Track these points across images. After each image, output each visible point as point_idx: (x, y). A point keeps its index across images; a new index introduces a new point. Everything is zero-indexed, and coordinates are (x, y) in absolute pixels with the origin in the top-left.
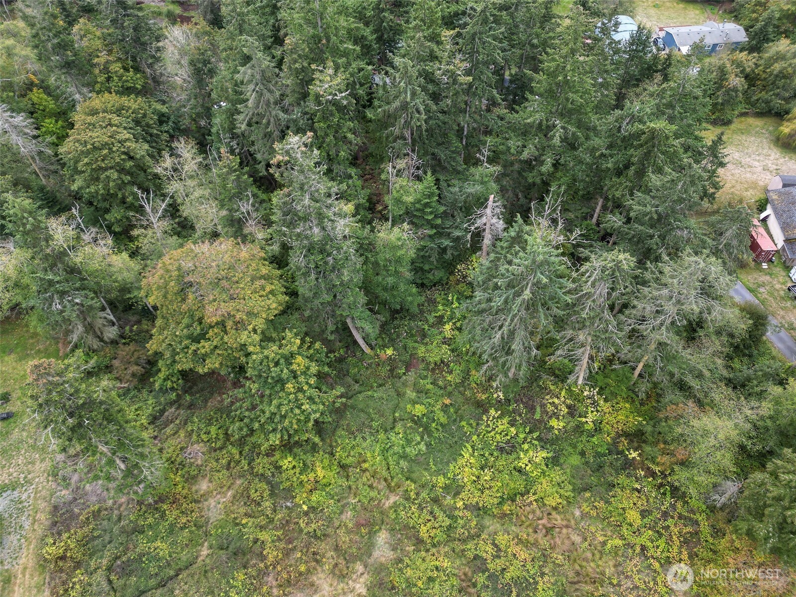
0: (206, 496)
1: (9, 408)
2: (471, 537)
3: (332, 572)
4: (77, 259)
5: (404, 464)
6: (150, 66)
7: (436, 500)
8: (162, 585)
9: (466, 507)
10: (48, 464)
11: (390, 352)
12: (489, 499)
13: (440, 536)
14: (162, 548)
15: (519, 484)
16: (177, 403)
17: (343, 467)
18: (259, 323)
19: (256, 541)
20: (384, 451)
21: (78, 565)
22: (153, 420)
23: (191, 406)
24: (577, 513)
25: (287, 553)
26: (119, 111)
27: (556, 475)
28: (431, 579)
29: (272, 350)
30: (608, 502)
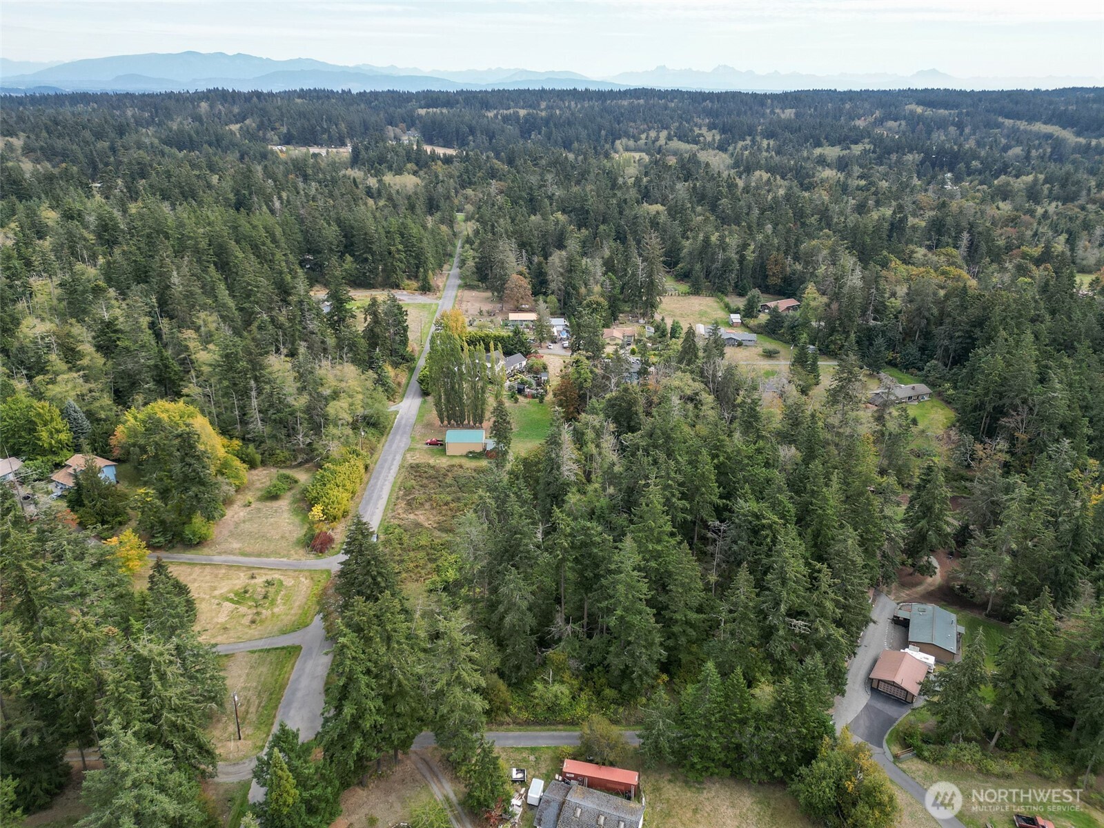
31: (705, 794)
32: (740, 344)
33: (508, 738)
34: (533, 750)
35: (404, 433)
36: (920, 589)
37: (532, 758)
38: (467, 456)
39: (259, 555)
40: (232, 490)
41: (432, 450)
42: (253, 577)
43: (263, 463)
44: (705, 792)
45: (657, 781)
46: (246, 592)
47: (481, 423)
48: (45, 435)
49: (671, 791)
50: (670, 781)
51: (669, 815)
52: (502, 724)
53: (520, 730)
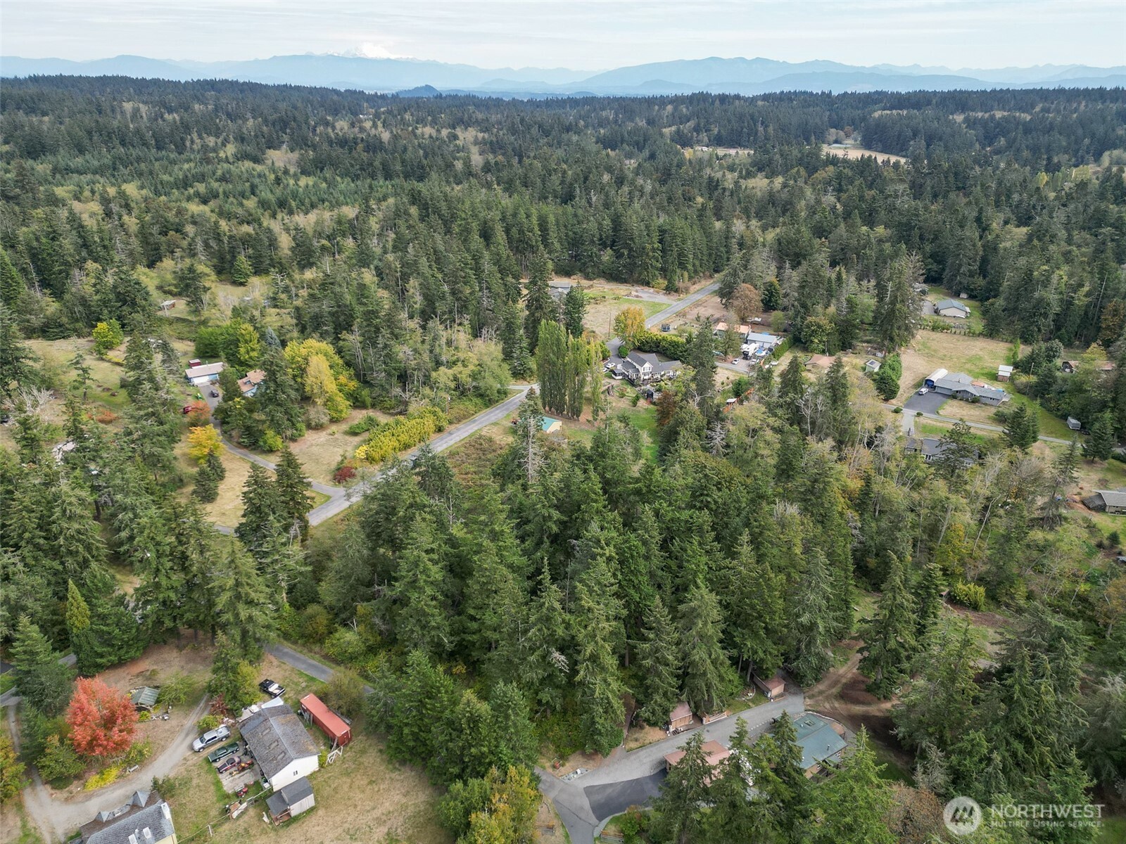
31: (395, 775)
32: (975, 400)
33: (304, 662)
34: (312, 679)
35: (507, 409)
36: (858, 709)
37: (304, 685)
40: (325, 420)
43: (373, 406)
44: (397, 773)
45: (370, 746)
47: (578, 416)
48: (242, 350)
49: (373, 759)
50: (381, 751)
51: (348, 775)
52: (311, 651)
53: (319, 661)
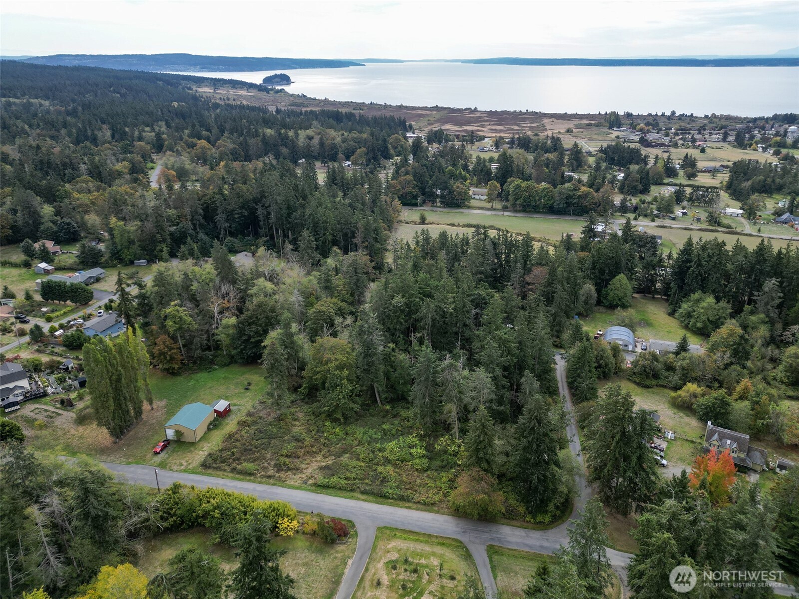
0: (295, 425)
1: (250, 387)
2: (377, 464)
3: (323, 456)
4: (295, 338)
5: (368, 439)
6: (359, 296)
7: (373, 452)
8: (269, 438)
9: (383, 457)
10: (252, 404)
11: (388, 407)
12: (392, 457)
13: (367, 460)
14: (275, 430)
15: (408, 457)
16: (302, 400)
17: (347, 434)
18: (337, 363)
19: (304, 439)
20: (364, 433)
21: (248, 426)
22: (292, 402)
23: (307, 403)
24: (425, 475)
25: (312, 446)
26: (334, 304)
27: (425, 461)
28: (355, 467)
29: (337, 372)
30: (439, 474)
32: (98, 279)
38: (209, 429)
39: (337, 583)
41: (173, 452)
42: (379, 584)
46: (404, 587)
